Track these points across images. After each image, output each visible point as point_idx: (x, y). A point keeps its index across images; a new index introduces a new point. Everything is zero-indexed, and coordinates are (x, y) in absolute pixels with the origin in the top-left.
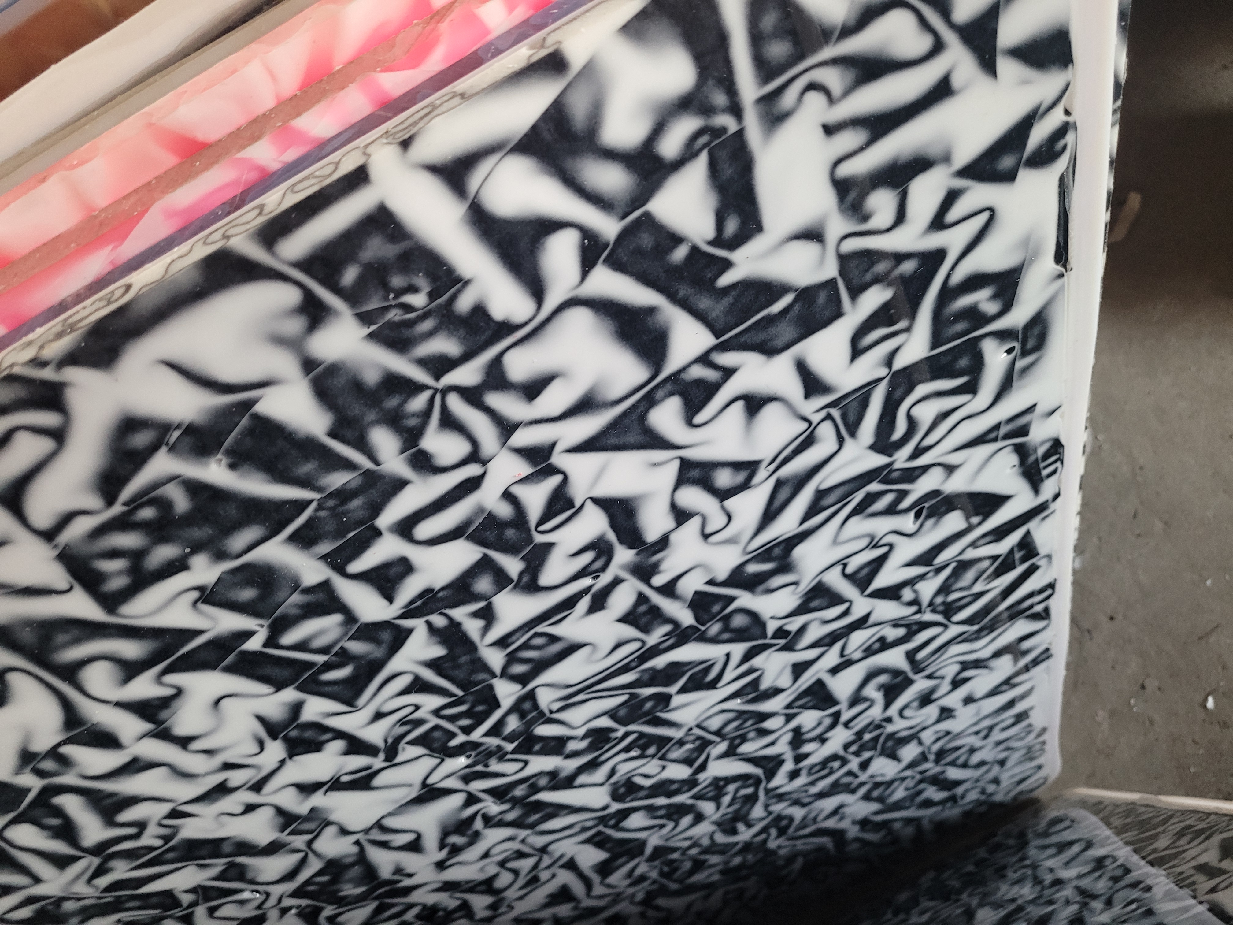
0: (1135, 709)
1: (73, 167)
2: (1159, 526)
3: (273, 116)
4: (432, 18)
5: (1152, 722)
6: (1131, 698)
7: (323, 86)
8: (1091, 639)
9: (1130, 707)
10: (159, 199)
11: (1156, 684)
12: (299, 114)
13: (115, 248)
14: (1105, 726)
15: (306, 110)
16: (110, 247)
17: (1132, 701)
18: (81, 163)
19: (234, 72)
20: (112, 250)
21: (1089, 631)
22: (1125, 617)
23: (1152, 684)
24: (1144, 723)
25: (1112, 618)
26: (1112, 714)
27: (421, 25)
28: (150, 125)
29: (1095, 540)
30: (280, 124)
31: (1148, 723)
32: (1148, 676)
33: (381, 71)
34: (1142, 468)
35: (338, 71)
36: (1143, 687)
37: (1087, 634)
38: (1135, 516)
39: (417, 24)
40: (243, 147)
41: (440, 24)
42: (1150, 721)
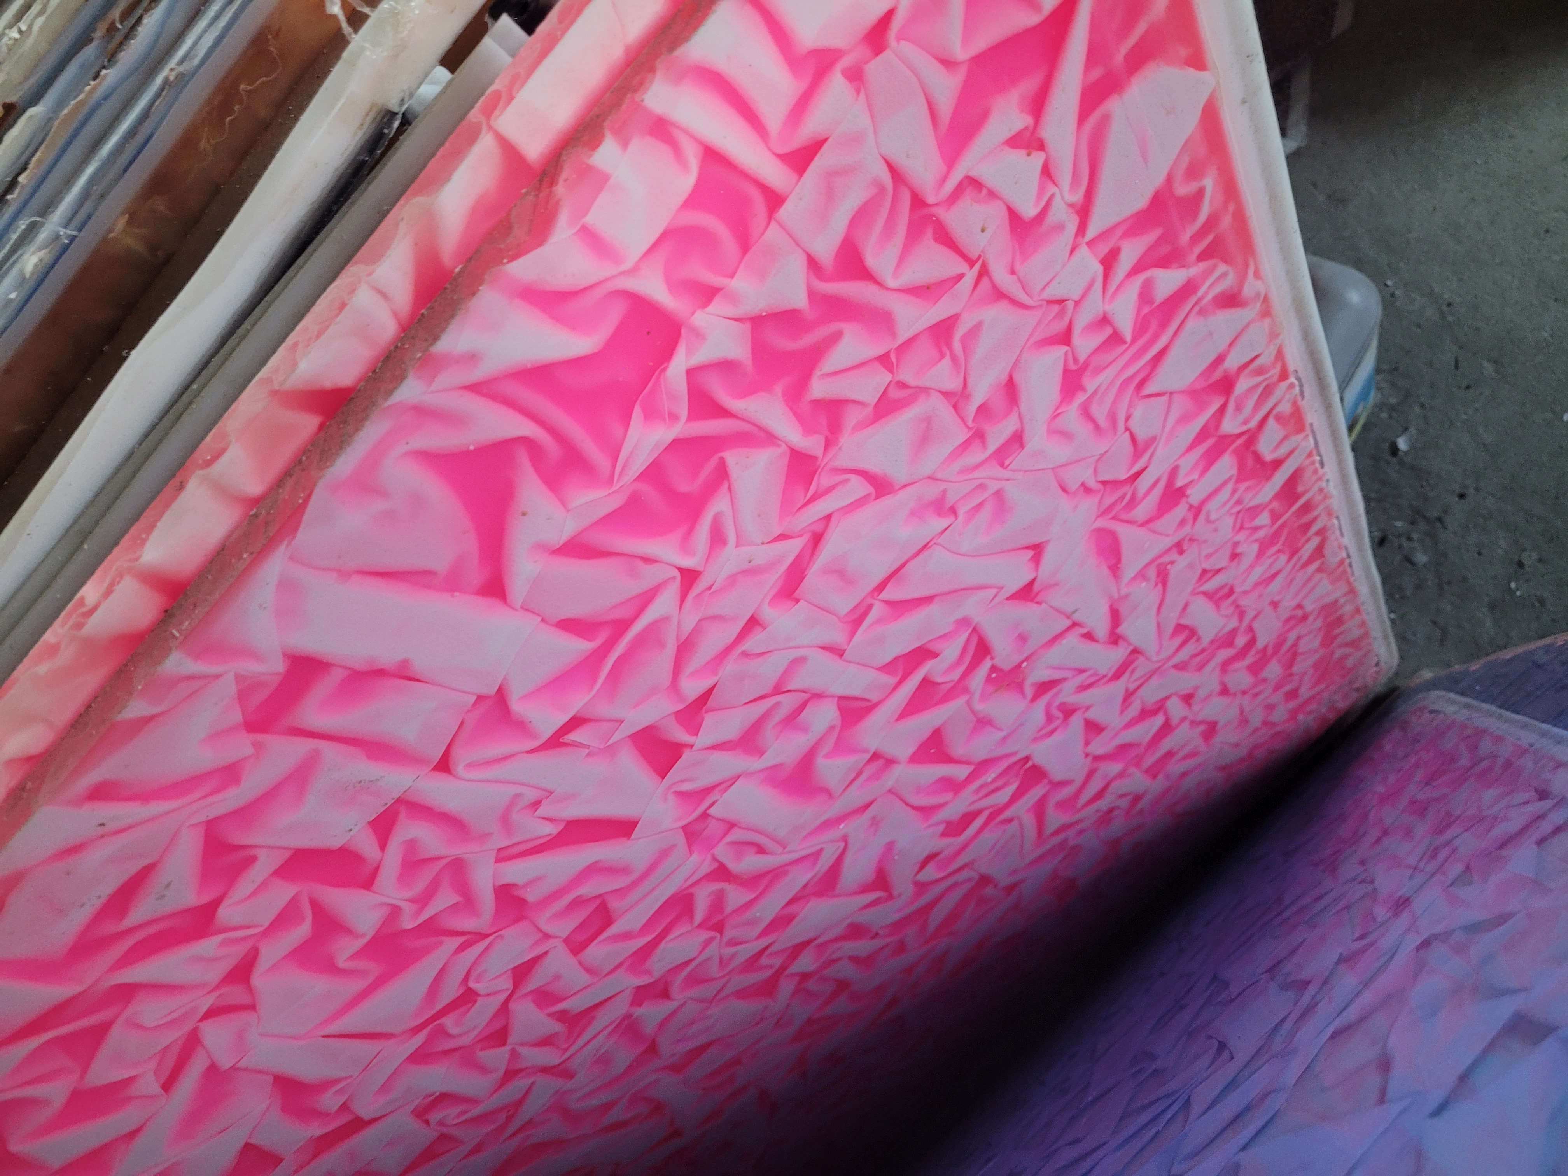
0: (1518, 593)
1: (208, 464)
2: (1488, 368)
3: (407, 346)
4: (541, 181)
5: (1542, 601)
6: (1510, 582)
7: (449, 297)
8: (1445, 528)
9: (1512, 592)
10: (320, 477)
11: (1535, 556)
12: (436, 338)
13: (290, 543)
14: (1488, 622)
15: (443, 330)
16: (285, 543)
17: (1513, 585)
18: (217, 456)
19: (343, 305)
20: (287, 546)
21: (1439, 520)
22: (1477, 489)
23: (1530, 558)
24: (1533, 606)
25: (1462, 496)
26: (1492, 607)
27: (533, 193)
28: (274, 393)
29: (1417, 410)
30: (419, 355)
31: (1537, 604)
32: (1524, 550)
33: (509, 261)
34: (1449, 305)
35: (459, 273)
36: (1521, 565)
37: (1438, 525)
38: (1457, 367)
39: (527, 194)
40: (390, 393)
41: (554, 188)
42: (1540, 602)
